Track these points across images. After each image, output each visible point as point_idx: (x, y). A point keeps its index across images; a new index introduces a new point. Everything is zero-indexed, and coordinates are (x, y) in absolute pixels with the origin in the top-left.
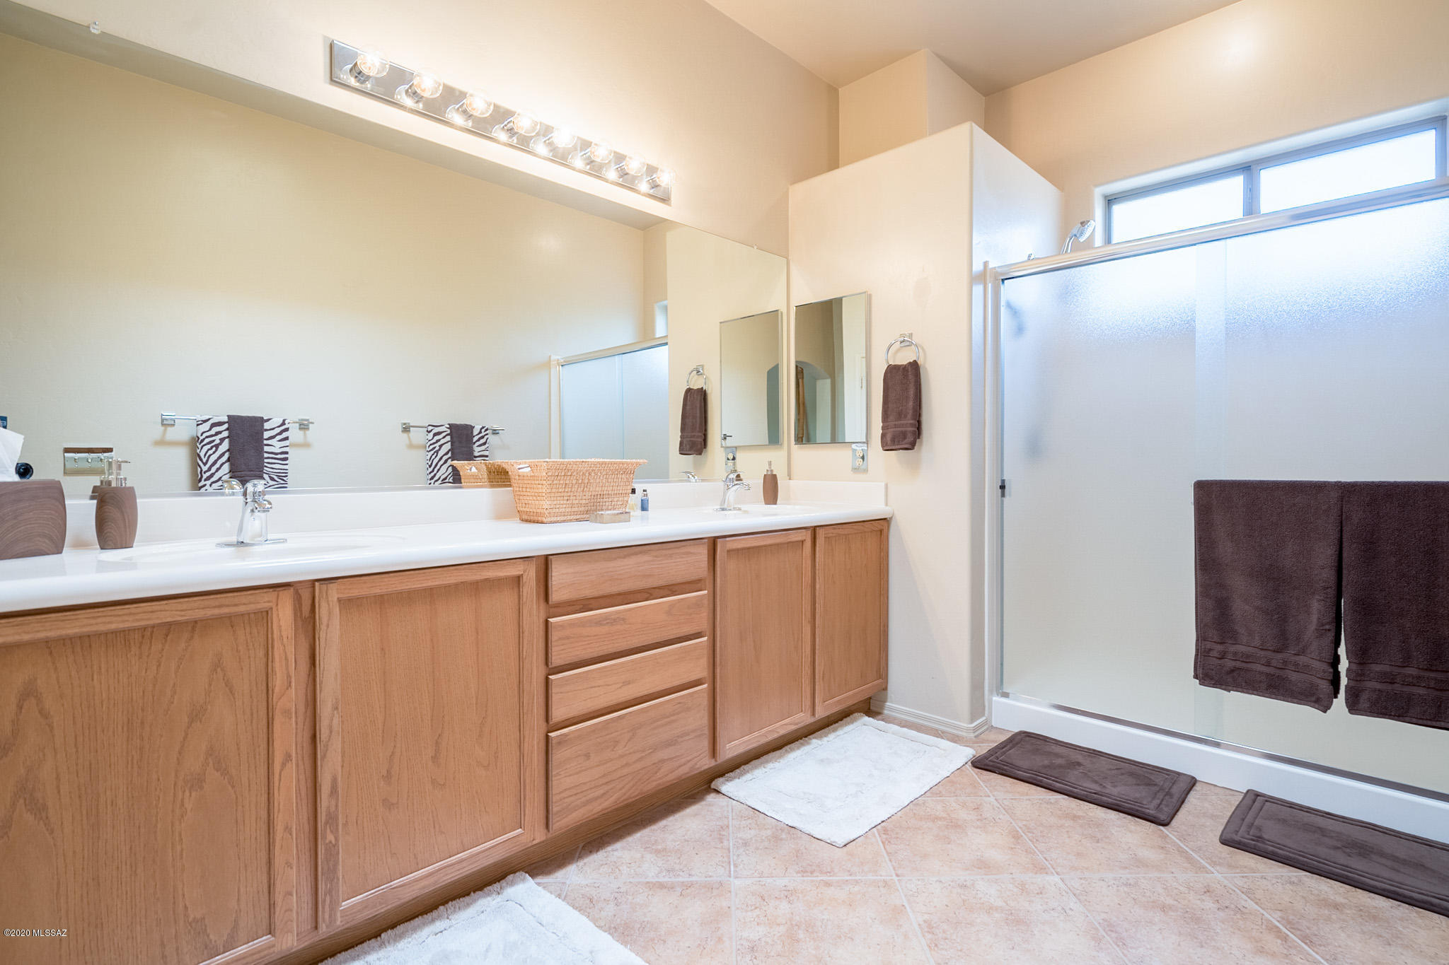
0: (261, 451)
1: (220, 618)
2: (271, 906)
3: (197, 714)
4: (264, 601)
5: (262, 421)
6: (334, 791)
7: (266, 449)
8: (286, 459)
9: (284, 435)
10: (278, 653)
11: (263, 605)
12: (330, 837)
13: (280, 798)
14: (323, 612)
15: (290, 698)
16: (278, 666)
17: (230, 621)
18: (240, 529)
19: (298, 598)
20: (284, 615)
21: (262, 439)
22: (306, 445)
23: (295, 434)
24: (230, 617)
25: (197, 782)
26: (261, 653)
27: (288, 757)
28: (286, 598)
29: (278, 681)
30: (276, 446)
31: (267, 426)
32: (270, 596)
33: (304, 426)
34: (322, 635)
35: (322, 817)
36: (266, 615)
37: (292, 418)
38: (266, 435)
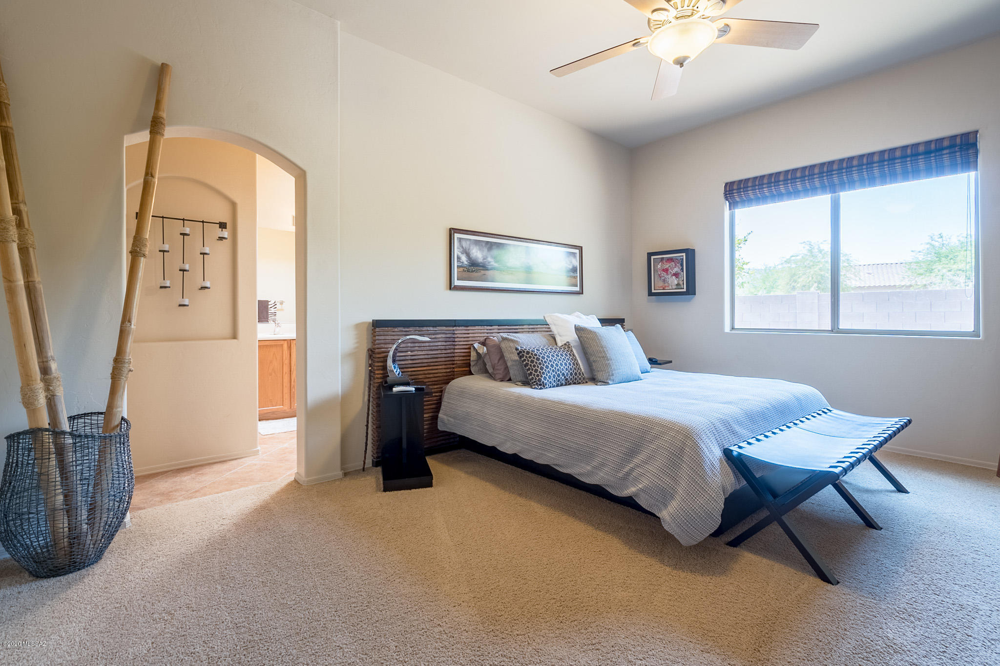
0: (267, 312)
1: (275, 345)
2: (283, 400)
3: (271, 362)
4: (282, 342)
5: (268, 302)
6: (294, 382)
7: (269, 311)
8: (275, 315)
9: (275, 306)
10: (284, 353)
11: (281, 343)
12: (293, 390)
13: (284, 380)
14: (292, 346)
15: (286, 362)
16: (284, 355)
17: (276, 346)
18: (275, 331)
19: (288, 343)
20: (285, 346)
21: (268, 308)
22: (282, 310)
23: (278, 306)
24: (276, 345)
25: (271, 375)
26: (281, 352)
27: (286, 373)
28: (286, 342)
29: (284, 358)
30: (272, 310)
31: (269, 303)
32: (283, 341)
33: (282, 303)
34: (292, 350)
35: (292, 386)
36: (282, 345)
37: (278, 300)
38: (269, 307)
